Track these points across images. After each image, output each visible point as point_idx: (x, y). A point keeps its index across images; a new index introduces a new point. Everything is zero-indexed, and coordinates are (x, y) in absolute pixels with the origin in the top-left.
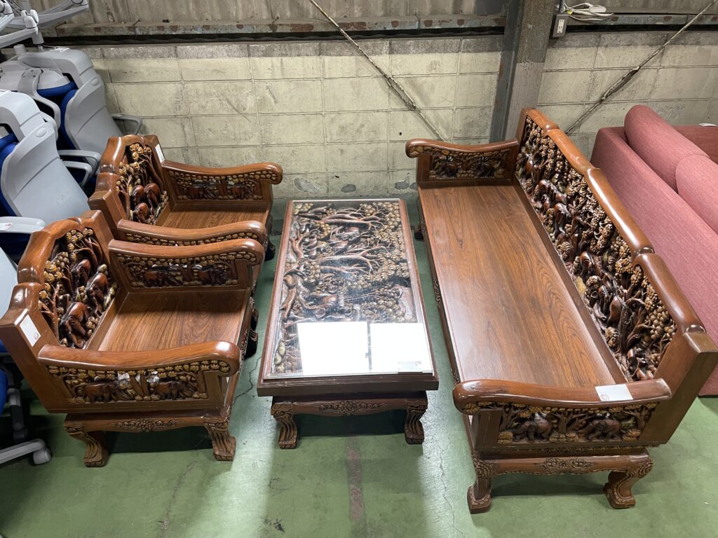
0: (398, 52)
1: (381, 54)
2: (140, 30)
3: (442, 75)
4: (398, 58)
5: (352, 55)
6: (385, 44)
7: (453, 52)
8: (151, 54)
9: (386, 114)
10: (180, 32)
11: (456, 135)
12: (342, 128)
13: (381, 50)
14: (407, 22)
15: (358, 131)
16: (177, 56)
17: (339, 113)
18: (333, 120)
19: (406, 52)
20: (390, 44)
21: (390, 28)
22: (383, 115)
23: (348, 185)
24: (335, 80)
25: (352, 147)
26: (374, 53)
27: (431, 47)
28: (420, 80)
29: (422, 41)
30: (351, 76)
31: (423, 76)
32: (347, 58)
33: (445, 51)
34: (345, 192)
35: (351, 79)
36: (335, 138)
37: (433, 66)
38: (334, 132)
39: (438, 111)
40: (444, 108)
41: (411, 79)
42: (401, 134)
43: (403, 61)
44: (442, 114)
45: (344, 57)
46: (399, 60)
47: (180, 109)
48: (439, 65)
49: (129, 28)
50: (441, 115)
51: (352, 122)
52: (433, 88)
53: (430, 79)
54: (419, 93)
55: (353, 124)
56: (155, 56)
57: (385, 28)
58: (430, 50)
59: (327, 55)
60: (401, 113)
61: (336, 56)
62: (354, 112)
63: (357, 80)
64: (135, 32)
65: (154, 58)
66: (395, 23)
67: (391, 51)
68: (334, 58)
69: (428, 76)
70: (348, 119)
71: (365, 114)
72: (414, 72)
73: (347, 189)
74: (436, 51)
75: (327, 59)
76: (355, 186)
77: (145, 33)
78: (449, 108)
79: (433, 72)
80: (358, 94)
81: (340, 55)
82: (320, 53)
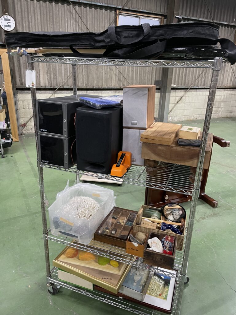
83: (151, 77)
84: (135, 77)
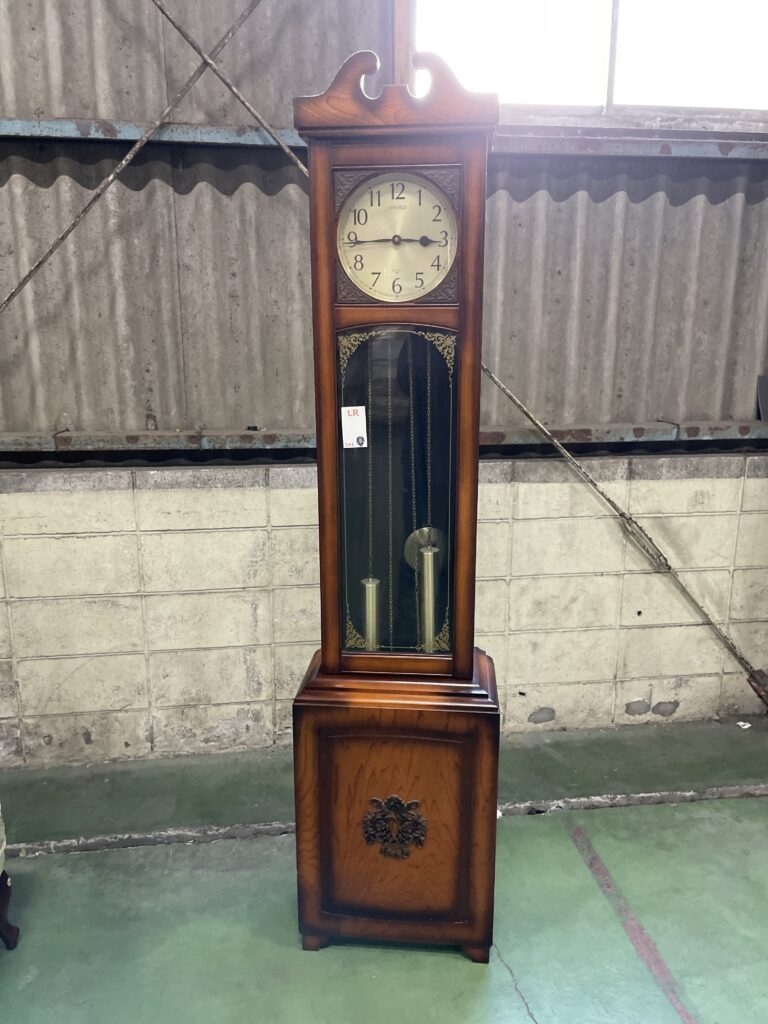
0: (642, 476)
1: (614, 479)
2: (210, 442)
3: (712, 514)
4: (641, 486)
5: (566, 480)
6: (621, 464)
7: (731, 477)
8: (221, 481)
9: (615, 578)
10: (279, 445)
11: (735, 615)
12: (538, 604)
13: (614, 473)
14: (657, 430)
15: (566, 608)
16: (267, 484)
17: (535, 577)
18: (523, 591)
19: (657, 477)
20: (630, 464)
21: (630, 438)
22: (611, 580)
23: (542, 710)
24: (533, 523)
25: (554, 638)
26: (602, 478)
27: (697, 469)
28: (676, 523)
29: (681, 460)
30: (561, 514)
31: (681, 515)
32: (557, 486)
33: (719, 475)
34: (535, 723)
35: (560, 521)
36: (524, 621)
37: (699, 498)
38: (524, 610)
39: (704, 574)
40: (714, 569)
41: (661, 520)
42: (639, 613)
43: (649, 491)
44: (710, 577)
45: (550, 485)
46: (643, 490)
47: (255, 575)
48: (709, 498)
49: (191, 438)
50: (710, 580)
51: (556, 593)
52: (697, 535)
53: (693, 521)
54: (674, 543)
55: (558, 597)
56: (228, 484)
57: (622, 439)
58: (694, 474)
59: (523, 482)
60: (642, 579)
61: (539, 482)
62: (560, 576)
63: (571, 521)
64: (200, 444)
65: (225, 487)
66: (638, 431)
67: (631, 475)
68: (534, 485)
69: (689, 515)
70: (550, 587)
71: (580, 580)
72: (667, 508)
73: (540, 716)
74: (705, 475)
75: (523, 487)
76: (553, 711)
77: (217, 446)
78: (722, 569)
79: (699, 508)
80: (570, 545)
81: (545, 481)
82: (513, 477)
83: (723, 349)
84: (583, 354)
